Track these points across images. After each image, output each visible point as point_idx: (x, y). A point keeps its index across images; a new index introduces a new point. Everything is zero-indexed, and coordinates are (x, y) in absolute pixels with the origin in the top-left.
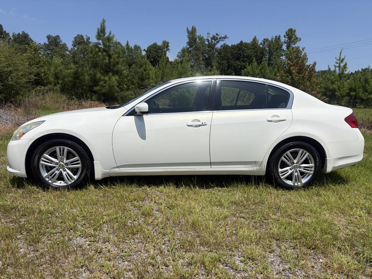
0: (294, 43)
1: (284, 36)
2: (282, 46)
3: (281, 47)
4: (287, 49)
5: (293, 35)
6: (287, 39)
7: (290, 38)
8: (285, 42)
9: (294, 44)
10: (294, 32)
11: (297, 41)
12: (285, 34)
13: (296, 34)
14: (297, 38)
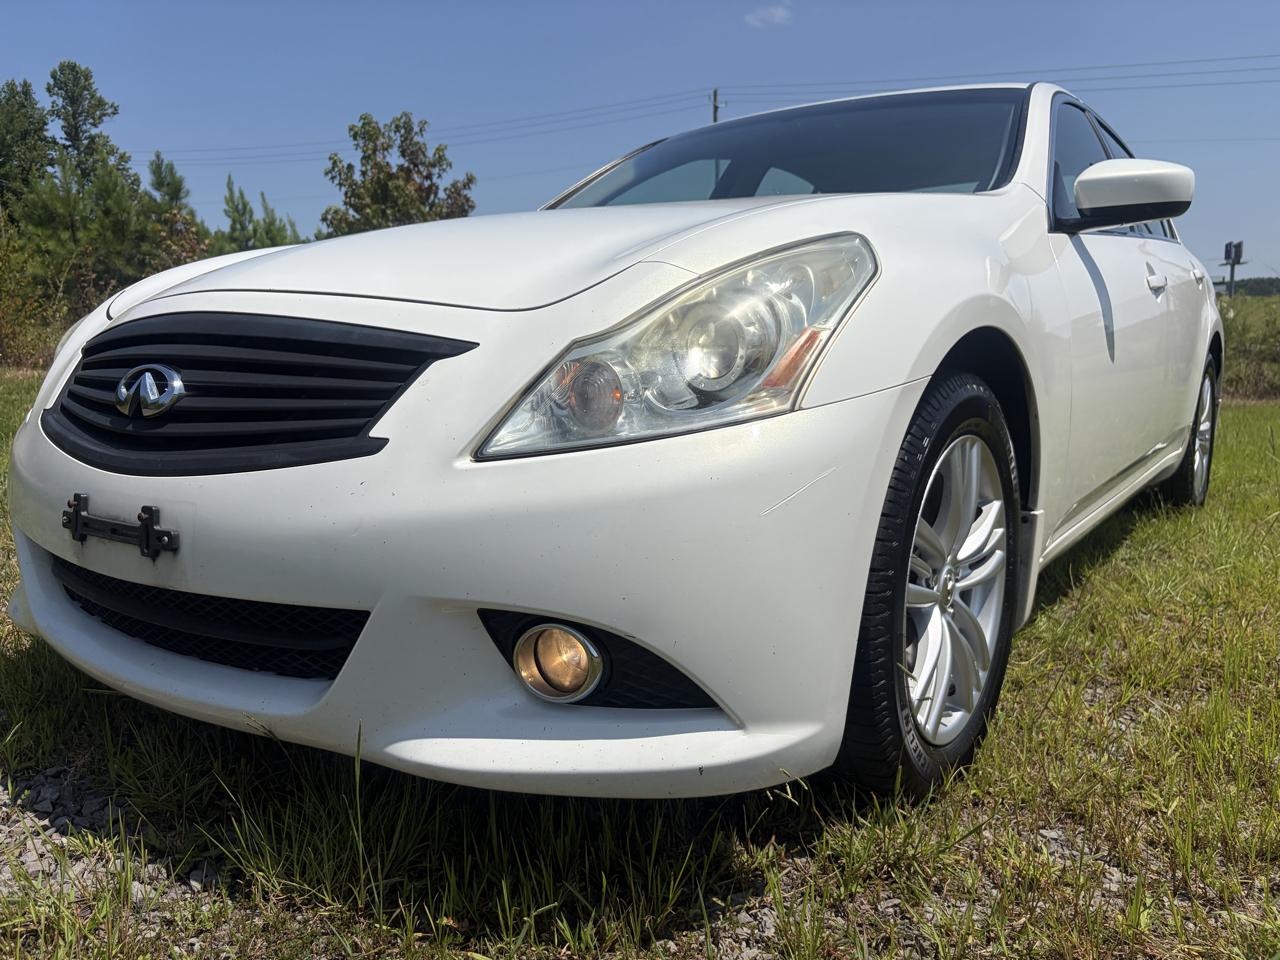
0: (93, 118)
1: (49, 90)
2: (46, 124)
3: (42, 129)
4: (66, 139)
5: (85, 88)
6: (60, 102)
7: (73, 100)
8: (52, 113)
9: (94, 125)
10: (86, 80)
11: (104, 115)
12: (52, 82)
13: (94, 87)
14: (101, 103)
